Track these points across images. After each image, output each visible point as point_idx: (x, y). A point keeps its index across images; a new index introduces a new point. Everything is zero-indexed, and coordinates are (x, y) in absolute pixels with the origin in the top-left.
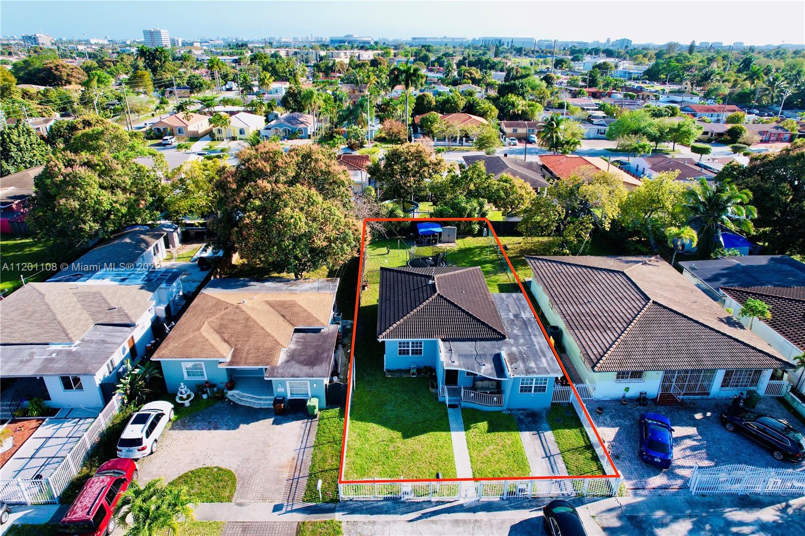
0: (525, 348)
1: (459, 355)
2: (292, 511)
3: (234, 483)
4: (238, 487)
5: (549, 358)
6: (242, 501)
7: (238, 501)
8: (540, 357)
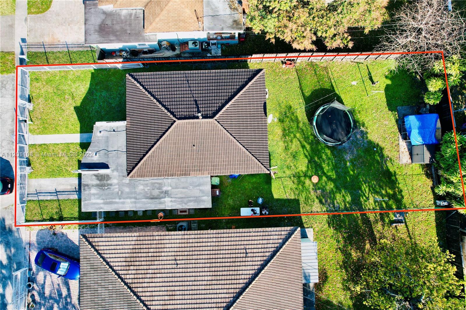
0: (117, 190)
1: (107, 137)
2: (21, 47)
3: (41, 12)
4: (38, 15)
5: (102, 206)
6: (29, 20)
7: (28, 18)
8: (103, 199)
